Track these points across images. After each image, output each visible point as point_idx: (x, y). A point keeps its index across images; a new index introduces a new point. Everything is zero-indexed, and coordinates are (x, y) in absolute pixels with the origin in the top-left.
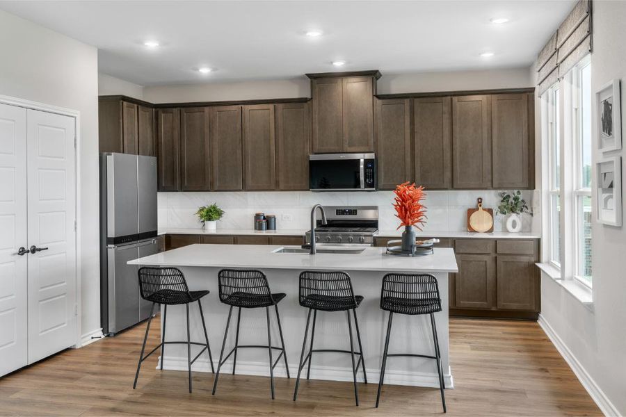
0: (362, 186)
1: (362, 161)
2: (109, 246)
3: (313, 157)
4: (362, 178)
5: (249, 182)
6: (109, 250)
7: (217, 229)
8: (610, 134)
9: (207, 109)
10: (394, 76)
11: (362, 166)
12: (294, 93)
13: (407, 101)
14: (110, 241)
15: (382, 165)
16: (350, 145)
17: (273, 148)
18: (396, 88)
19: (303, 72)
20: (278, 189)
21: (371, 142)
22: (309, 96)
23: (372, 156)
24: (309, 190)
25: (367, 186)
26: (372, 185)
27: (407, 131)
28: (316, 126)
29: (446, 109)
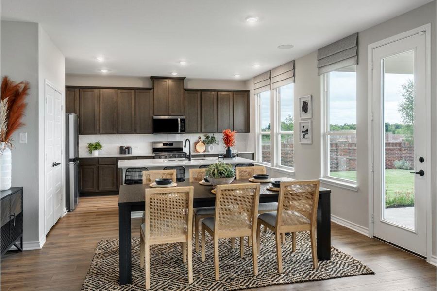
0: (179, 132)
1: (179, 119)
2: (70, 163)
3: (155, 117)
4: (179, 128)
5: (120, 130)
6: (70, 165)
7: (99, 154)
8: (306, 112)
9: (96, 91)
10: (190, 80)
11: (179, 122)
12: (139, 85)
13: (199, 93)
14: (71, 160)
15: (187, 122)
16: (172, 112)
17: (133, 112)
18: (190, 86)
19: (150, 75)
20: (136, 133)
21: (183, 110)
22: (151, 87)
23: (183, 117)
24: (153, 133)
25: (181, 131)
26: (183, 131)
27: (199, 106)
28: (156, 102)
29: (215, 97)
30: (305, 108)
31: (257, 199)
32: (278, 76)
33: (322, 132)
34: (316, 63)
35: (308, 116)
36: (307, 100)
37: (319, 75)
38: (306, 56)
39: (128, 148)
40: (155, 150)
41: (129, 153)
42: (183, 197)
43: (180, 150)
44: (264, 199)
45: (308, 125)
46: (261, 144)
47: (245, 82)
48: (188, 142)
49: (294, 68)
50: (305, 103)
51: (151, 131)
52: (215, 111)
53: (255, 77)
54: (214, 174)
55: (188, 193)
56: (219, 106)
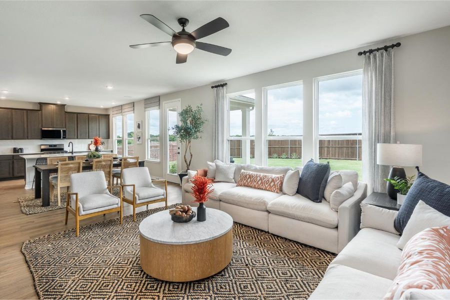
0: (62, 138)
1: (62, 130)
3: (43, 129)
4: (62, 136)
10: (69, 106)
11: (62, 132)
12: (30, 107)
13: (76, 114)
15: (67, 132)
16: (57, 126)
17: (26, 125)
18: (69, 110)
19: (39, 102)
20: (28, 139)
21: (64, 125)
22: (39, 109)
23: (65, 129)
24: (41, 139)
25: (63, 138)
26: (64, 138)
27: (76, 122)
28: (43, 119)
29: (87, 117)
30: (139, 127)
31: (112, 166)
32: (126, 109)
33: (146, 138)
34: (143, 105)
35: (140, 130)
36: (139, 123)
37: (145, 111)
38: (140, 101)
39: (21, 149)
40: (42, 150)
41: (21, 152)
42: (77, 166)
43: (63, 149)
44: (116, 166)
45: (140, 135)
46: (117, 147)
47: (107, 109)
48: (71, 144)
49: (134, 106)
50: (139, 124)
51: (40, 137)
52: (87, 127)
53: (113, 108)
54: (91, 157)
55: (79, 163)
56: (90, 123)
